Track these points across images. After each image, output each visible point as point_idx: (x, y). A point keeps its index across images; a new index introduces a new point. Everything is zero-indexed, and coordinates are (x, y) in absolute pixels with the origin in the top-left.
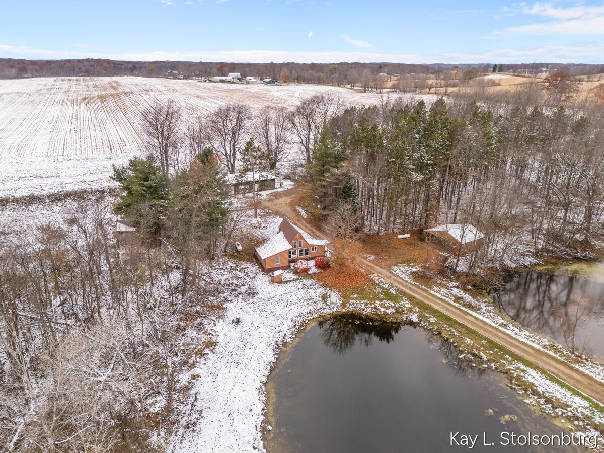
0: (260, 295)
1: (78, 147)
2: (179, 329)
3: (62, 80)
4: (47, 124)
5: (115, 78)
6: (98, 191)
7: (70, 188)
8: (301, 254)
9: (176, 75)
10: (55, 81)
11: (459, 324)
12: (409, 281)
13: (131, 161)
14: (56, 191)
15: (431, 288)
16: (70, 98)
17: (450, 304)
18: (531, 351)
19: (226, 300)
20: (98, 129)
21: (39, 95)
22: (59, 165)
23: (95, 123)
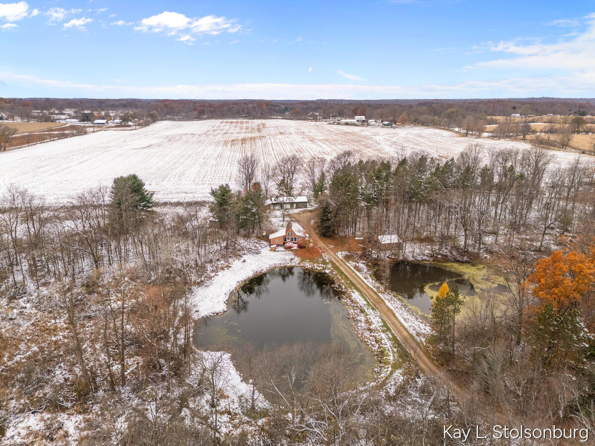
0: (261, 254)
1: (212, 176)
2: (218, 260)
3: (226, 123)
4: (202, 159)
5: (264, 121)
6: (211, 202)
7: (199, 200)
8: (292, 240)
9: (317, 116)
10: (221, 123)
11: (345, 275)
12: (340, 258)
13: (220, 186)
14: (190, 200)
15: (348, 262)
16: (224, 140)
17: (350, 269)
18: (366, 287)
19: (244, 254)
20: (229, 165)
21: (205, 136)
22: (197, 187)
23: (230, 161)
